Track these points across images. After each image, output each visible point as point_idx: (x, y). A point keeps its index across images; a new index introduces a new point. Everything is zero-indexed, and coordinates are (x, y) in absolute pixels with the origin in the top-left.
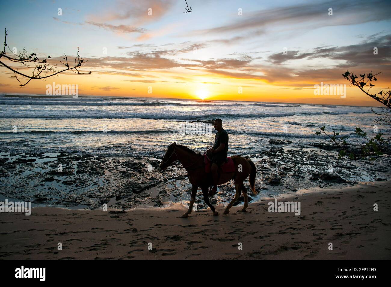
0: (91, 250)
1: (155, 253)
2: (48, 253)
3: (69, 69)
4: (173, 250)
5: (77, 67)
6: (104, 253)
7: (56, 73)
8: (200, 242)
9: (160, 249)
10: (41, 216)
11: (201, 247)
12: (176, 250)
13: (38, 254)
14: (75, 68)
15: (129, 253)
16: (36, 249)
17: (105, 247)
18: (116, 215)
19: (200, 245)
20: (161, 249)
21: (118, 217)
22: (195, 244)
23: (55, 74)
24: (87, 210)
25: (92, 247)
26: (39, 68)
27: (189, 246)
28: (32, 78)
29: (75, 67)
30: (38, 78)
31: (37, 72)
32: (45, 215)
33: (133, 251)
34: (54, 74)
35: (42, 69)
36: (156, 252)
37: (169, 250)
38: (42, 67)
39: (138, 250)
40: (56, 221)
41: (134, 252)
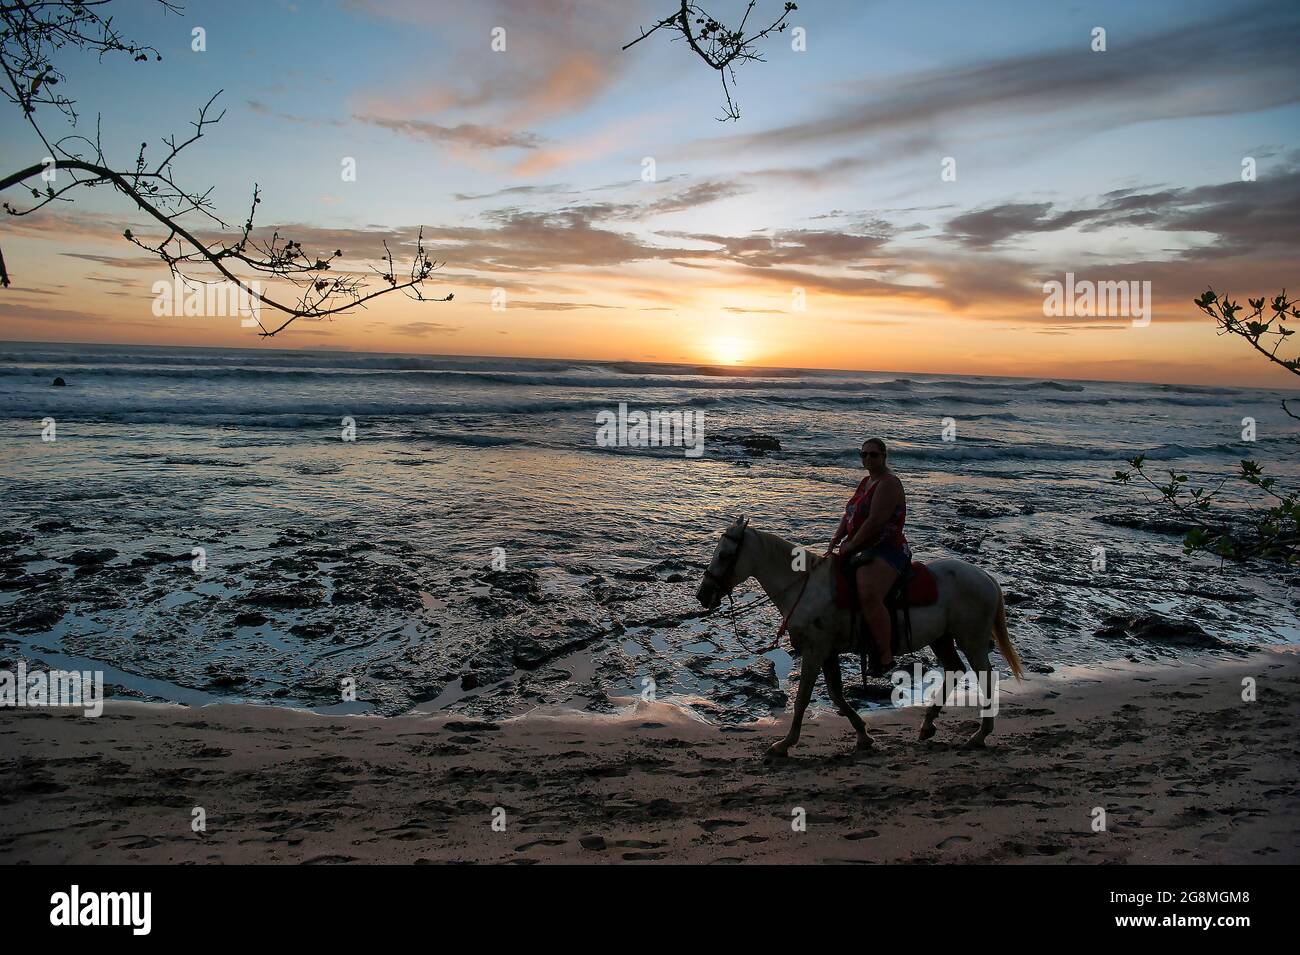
0: (399, 837)
1: (602, 851)
2: (268, 842)
3: (395, 288)
4: (655, 845)
5: (418, 281)
6: (443, 846)
7: (361, 301)
8: (742, 824)
9: (614, 839)
10: (232, 732)
11: (743, 838)
12: (664, 843)
13: (240, 843)
14: (411, 284)
15: (520, 849)
16: (233, 828)
17: (444, 831)
18: (468, 734)
19: (740, 832)
20: (618, 839)
21: (475, 741)
22: (721, 830)
23: (359, 303)
24: (373, 716)
25: (402, 827)
26: (320, 286)
27: (706, 833)
28: (298, 314)
29: (414, 282)
30: (313, 315)
31: (316, 296)
32: (247, 730)
33: (532, 844)
34: (355, 304)
35: (328, 289)
36: (604, 848)
37: (644, 844)
38: (327, 284)
39: (548, 842)
40: (280, 748)
41: (535, 846)
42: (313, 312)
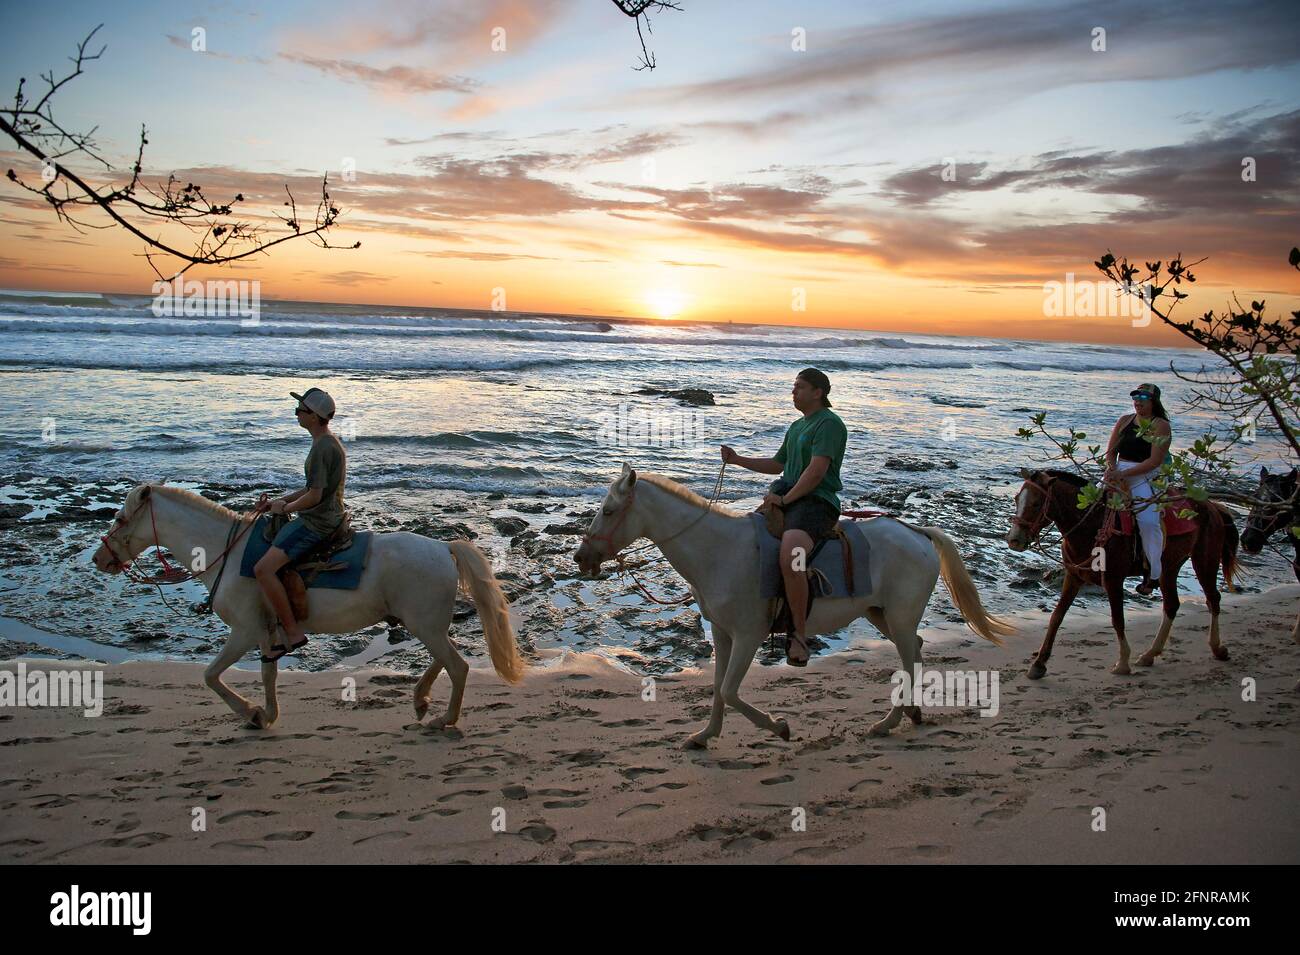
0: (321, 791)
1: (523, 800)
2: (187, 798)
3: (298, 235)
4: (577, 793)
5: (322, 228)
6: (365, 799)
7: (263, 248)
8: (661, 771)
9: (536, 788)
10: (152, 688)
11: (662, 785)
12: (586, 791)
13: (158, 799)
14: (315, 231)
15: (441, 799)
16: (151, 785)
17: (367, 784)
18: (393, 687)
19: (659, 779)
20: (541, 788)
21: (401, 694)
22: (643, 777)
23: (260, 249)
24: (297, 671)
25: (325, 780)
26: (218, 232)
27: (627, 781)
28: (195, 260)
29: (318, 229)
30: (211, 262)
31: (213, 242)
32: (167, 686)
33: (454, 794)
34: (257, 250)
35: (225, 235)
36: (526, 797)
37: (566, 793)
38: (225, 230)
39: (470, 792)
40: (202, 704)
41: (457, 797)
42: (212, 258)
